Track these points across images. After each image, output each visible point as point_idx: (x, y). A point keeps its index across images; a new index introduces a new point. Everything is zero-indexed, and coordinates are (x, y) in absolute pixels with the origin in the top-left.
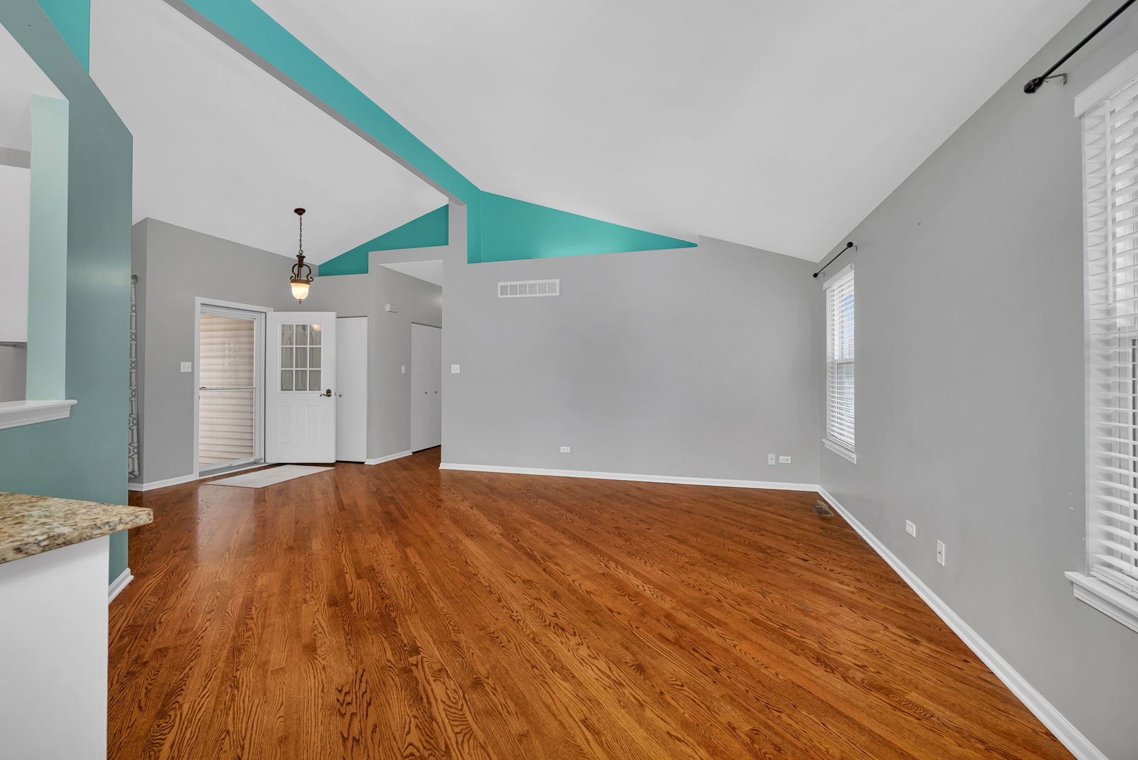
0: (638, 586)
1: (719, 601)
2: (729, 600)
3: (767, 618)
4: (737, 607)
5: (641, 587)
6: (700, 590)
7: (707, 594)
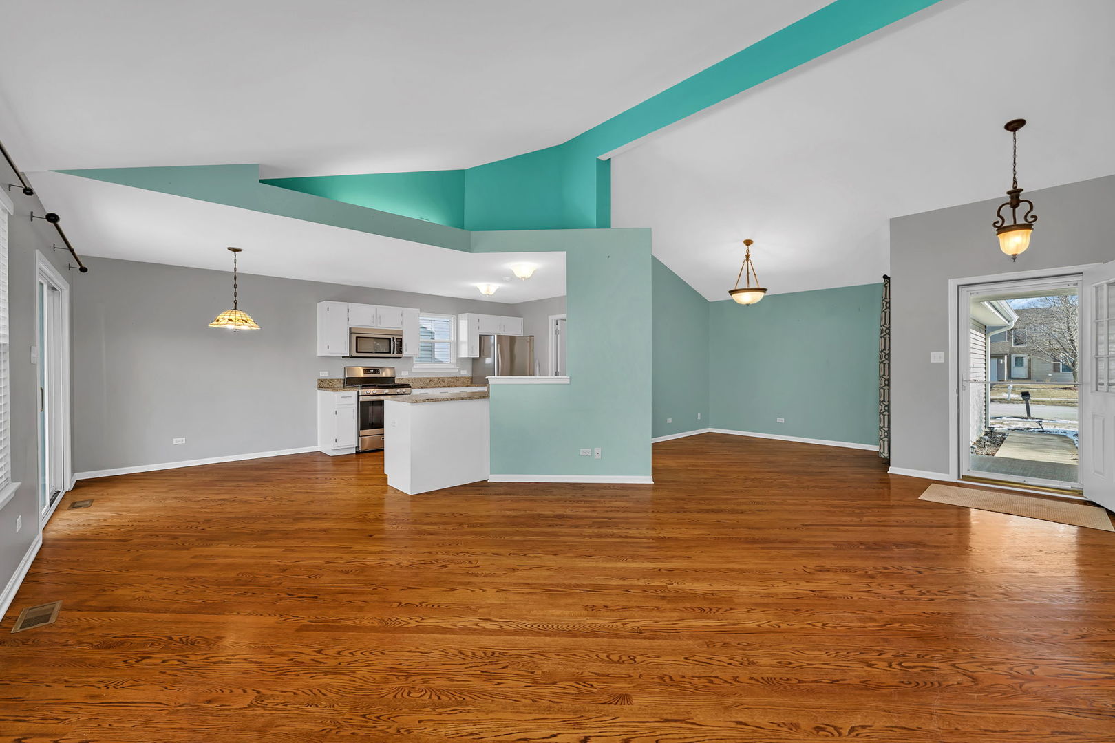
0: (423, 619)
1: (319, 652)
2: (307, 659)
3: (252, 662)
4: (292, 656)
5: (419, 619)
6: (351, 653)
7: (339, 653)
